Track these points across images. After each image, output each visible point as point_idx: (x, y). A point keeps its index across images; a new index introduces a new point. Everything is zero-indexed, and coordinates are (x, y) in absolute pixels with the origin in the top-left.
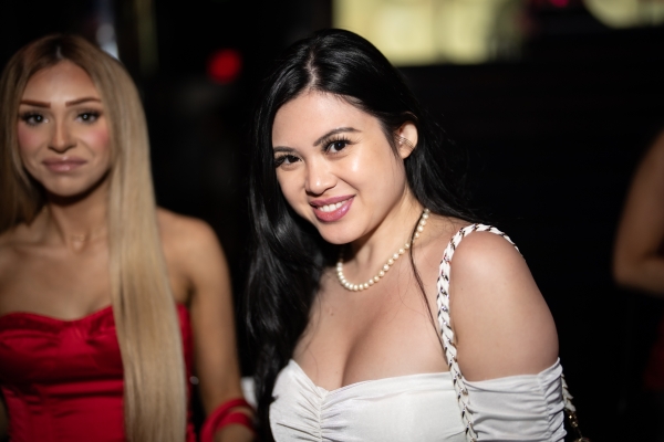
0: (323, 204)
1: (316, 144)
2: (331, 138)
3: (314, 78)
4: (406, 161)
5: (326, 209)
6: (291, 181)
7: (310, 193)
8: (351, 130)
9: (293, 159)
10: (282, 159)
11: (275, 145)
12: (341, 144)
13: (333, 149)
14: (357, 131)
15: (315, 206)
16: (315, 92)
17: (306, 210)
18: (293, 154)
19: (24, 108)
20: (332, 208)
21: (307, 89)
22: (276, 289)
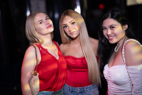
0: (110, 37)
1: (109, 27)
2: (111, 26)
3: (110, 16)
4: (125, 30)
5: (110, 38)
6: (105, 32)
7: (107, 35)
8: (115, 25)
9: (105, 29)
10: (104, 29)
11: (103, 26)
12: (113, 27)
13: (112, 28)
14: (116, 25)
15: (108, 37)
16: (110, 18)
17: (107, 37)
18: (105, 28)
19: (64, 26)
20: (111, 38)
21: (108, 18)
22: (102, 50)
